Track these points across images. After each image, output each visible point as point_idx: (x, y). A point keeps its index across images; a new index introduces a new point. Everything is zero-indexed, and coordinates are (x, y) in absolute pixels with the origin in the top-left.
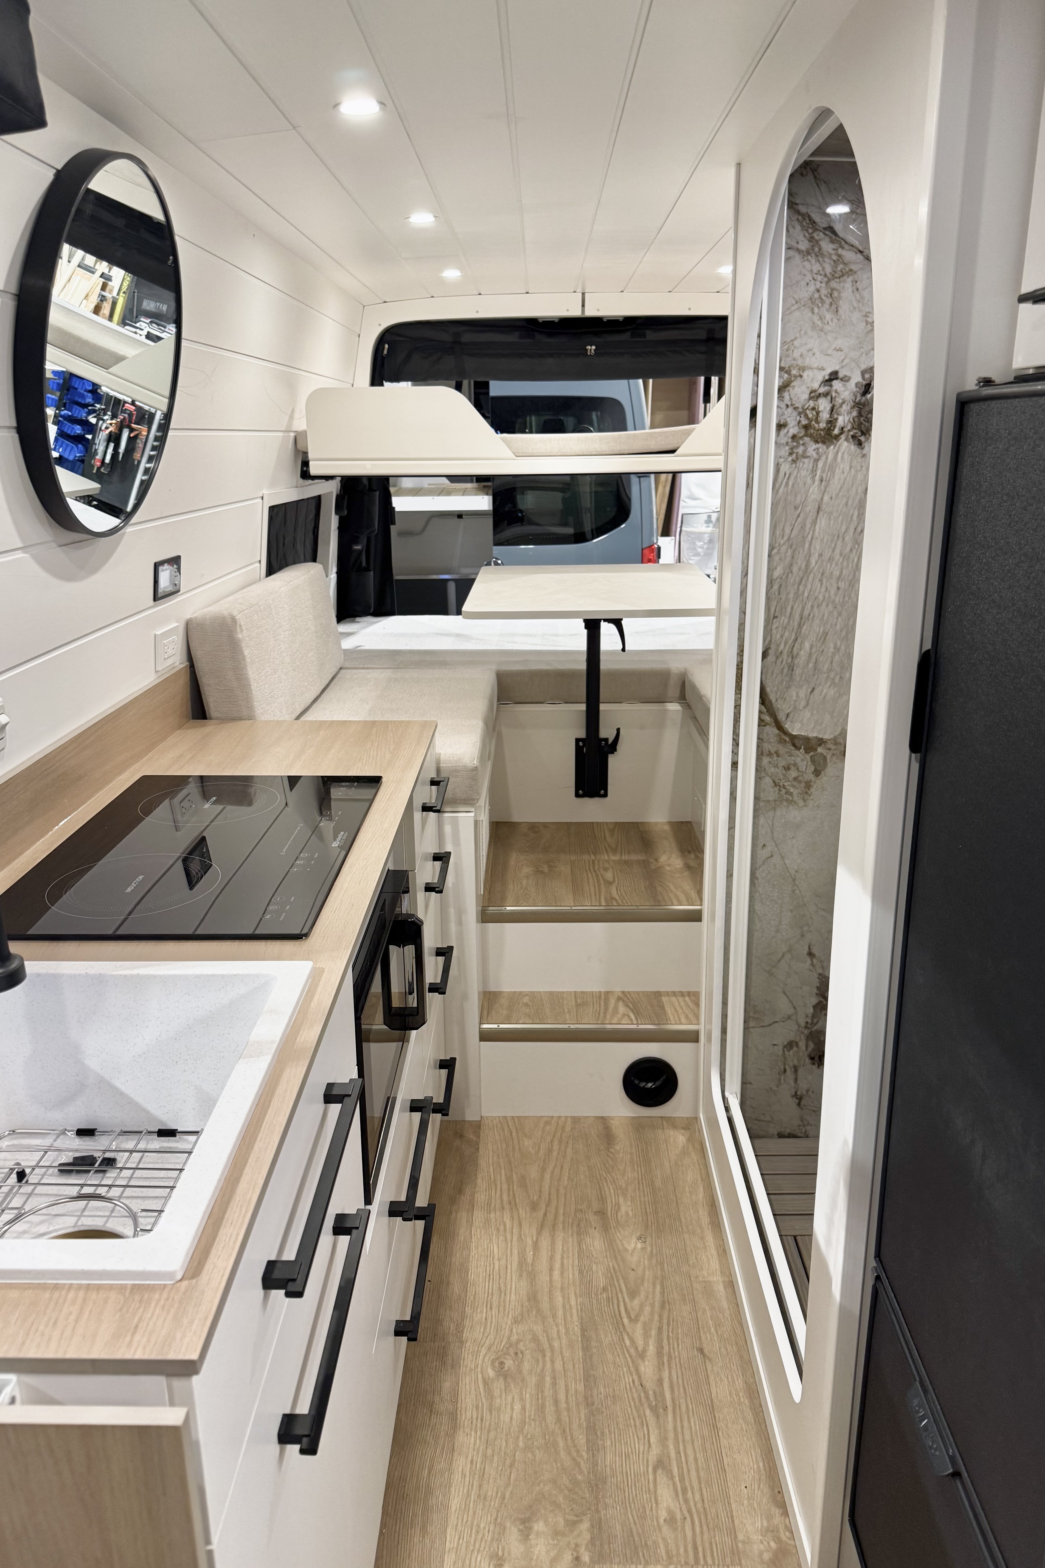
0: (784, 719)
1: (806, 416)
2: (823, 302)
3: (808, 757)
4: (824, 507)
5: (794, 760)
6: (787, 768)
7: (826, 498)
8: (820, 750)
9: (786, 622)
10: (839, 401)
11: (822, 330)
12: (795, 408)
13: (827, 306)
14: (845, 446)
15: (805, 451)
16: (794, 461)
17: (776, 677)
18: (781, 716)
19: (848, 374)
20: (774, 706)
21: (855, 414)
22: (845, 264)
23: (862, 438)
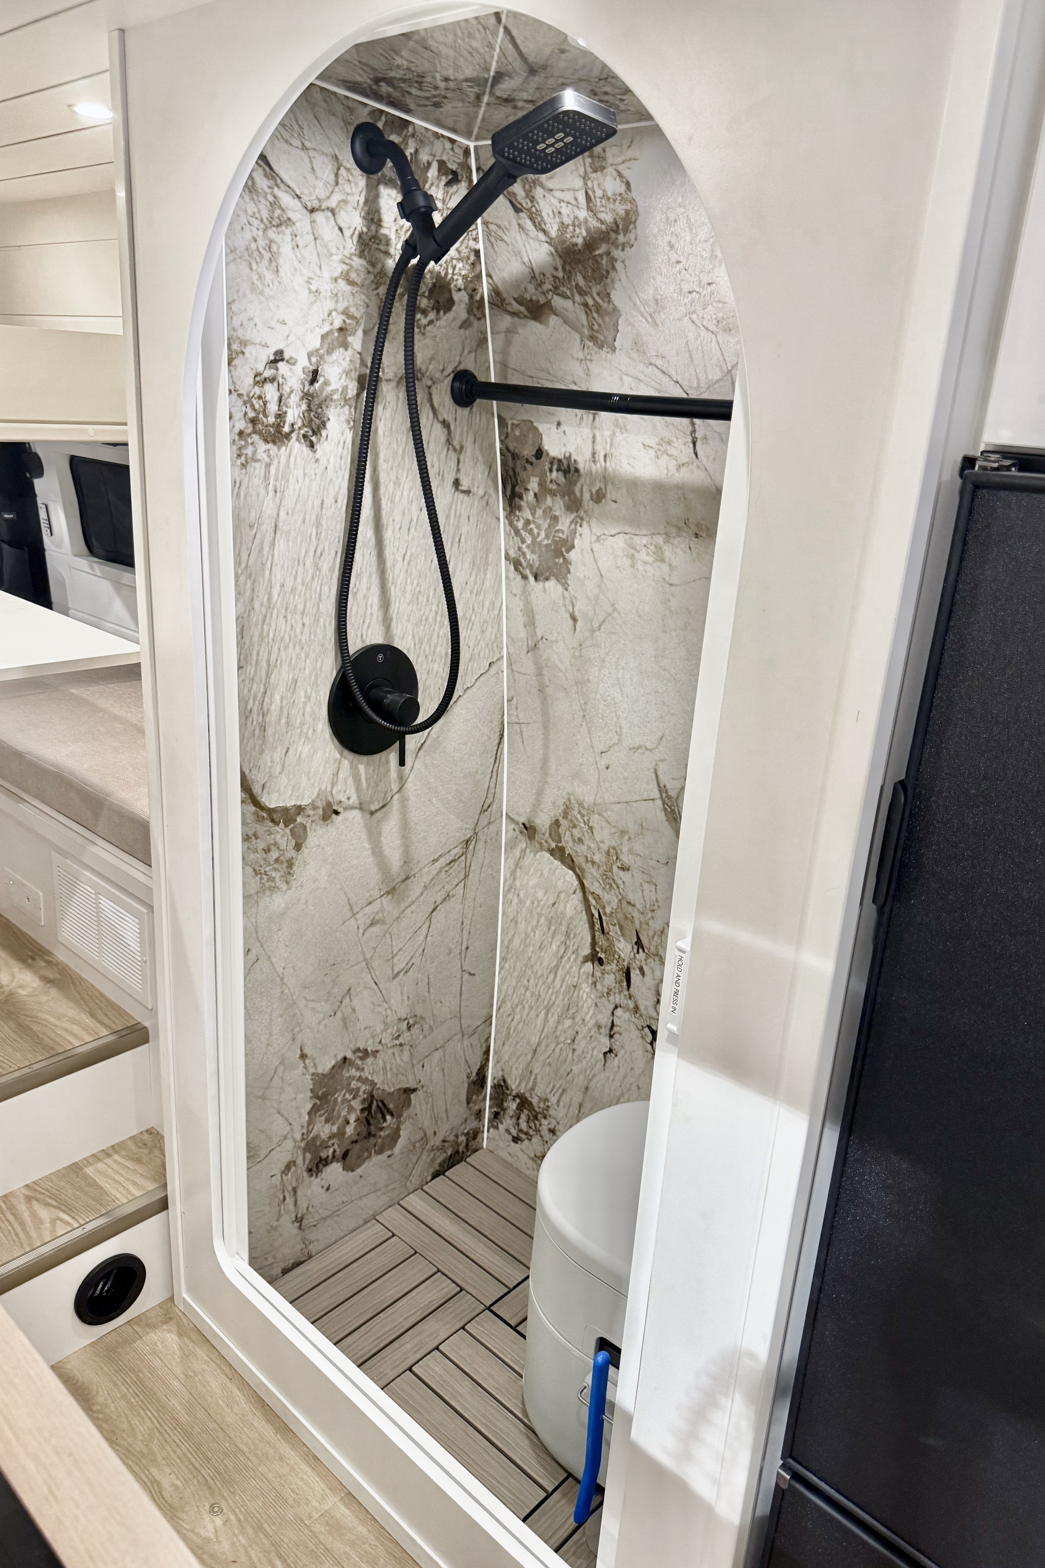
0: (260, 791)
1: (252, 406)
2: (261, 256)
3: (288, 831)
4: (280, 524)
5: (274, 839)
6: (267, 851)
7: (282, 514)
8: (299, 819)
9: (252, 672)
10: (286, 389)
11: (262, 293)
12: (240, 395)
13: (265, 262)
14: (296, 446)
15: (255, 452)
16: (243, 466)
17: (248, 742)
19: (294, 356)
20: (248, 778)
21: (304, 407)
22: (283, 210)
23: (314, 439)
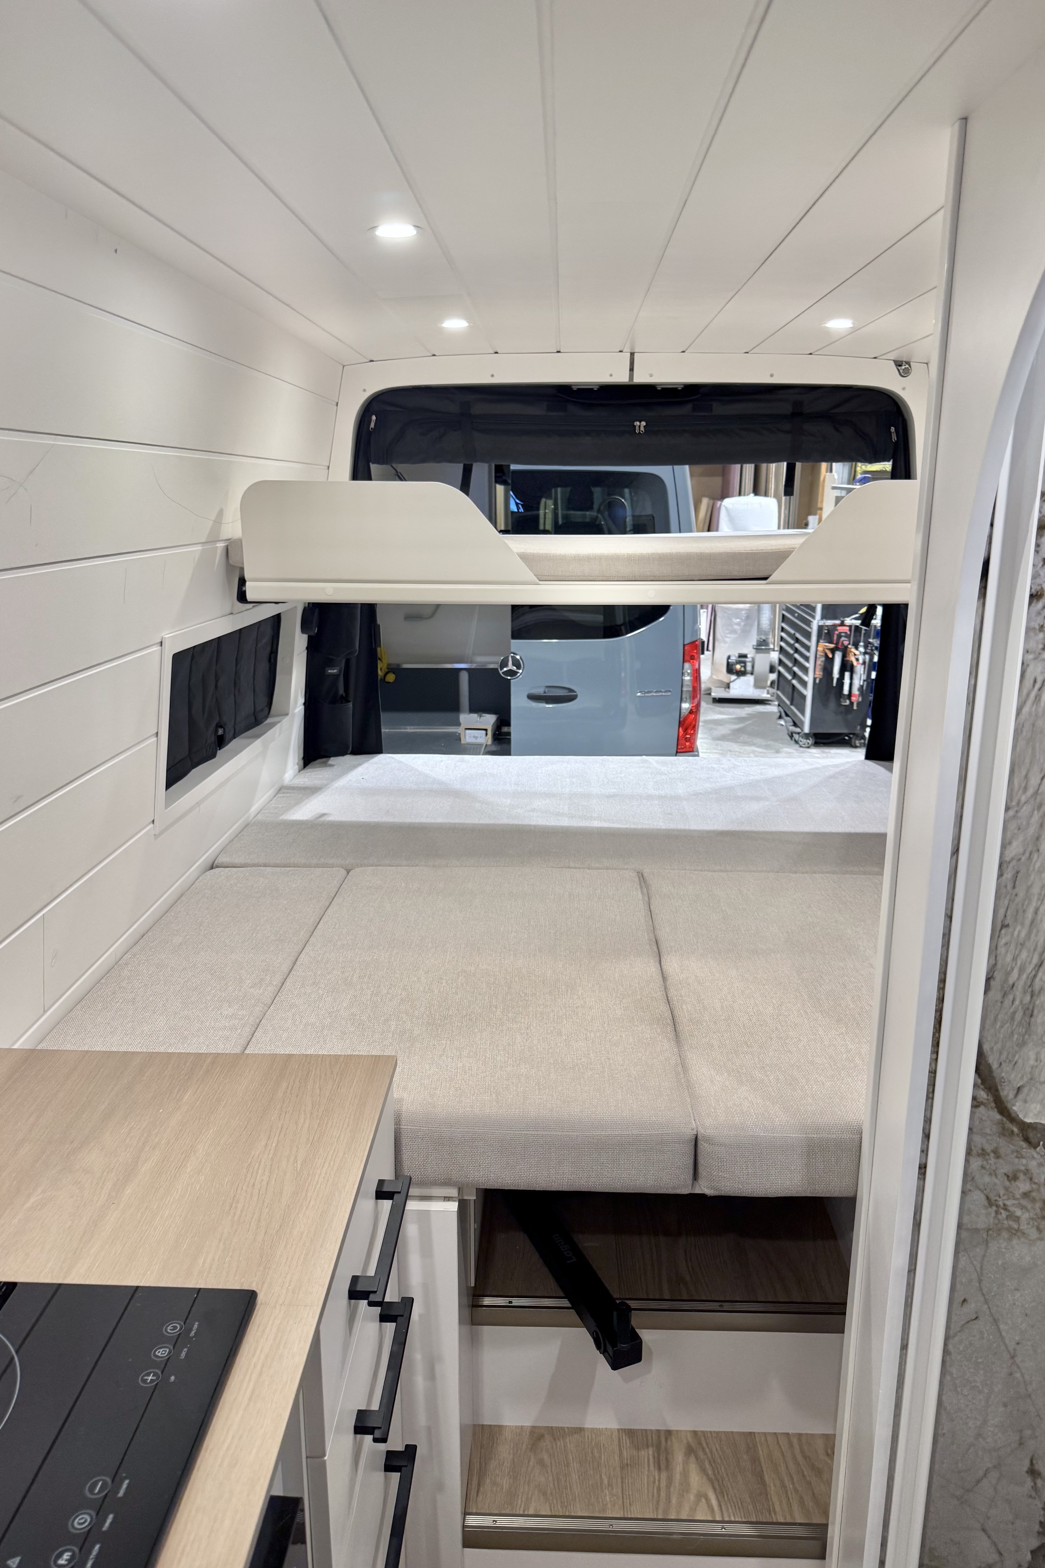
0: (1011, 1096)
6: (1013, 1177)
9: (1023, 934)
17: (1002, 1027)
18: (1007, 1093)
20: (995, 1074)
